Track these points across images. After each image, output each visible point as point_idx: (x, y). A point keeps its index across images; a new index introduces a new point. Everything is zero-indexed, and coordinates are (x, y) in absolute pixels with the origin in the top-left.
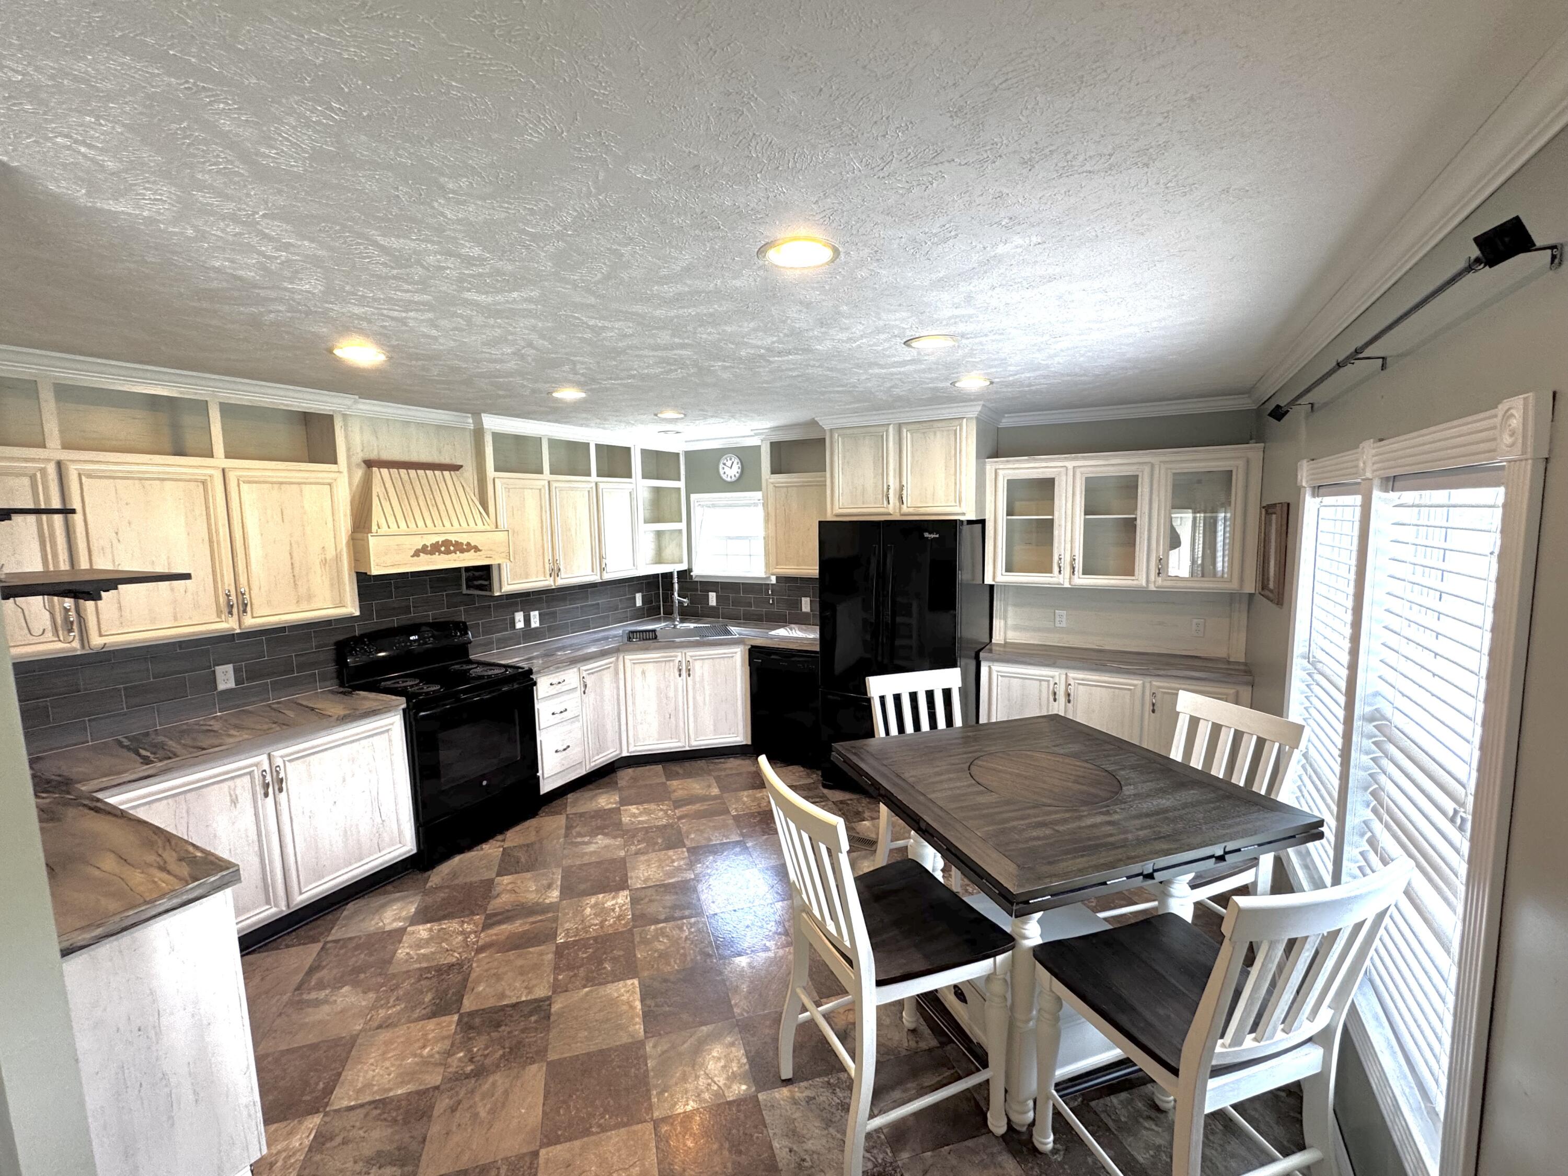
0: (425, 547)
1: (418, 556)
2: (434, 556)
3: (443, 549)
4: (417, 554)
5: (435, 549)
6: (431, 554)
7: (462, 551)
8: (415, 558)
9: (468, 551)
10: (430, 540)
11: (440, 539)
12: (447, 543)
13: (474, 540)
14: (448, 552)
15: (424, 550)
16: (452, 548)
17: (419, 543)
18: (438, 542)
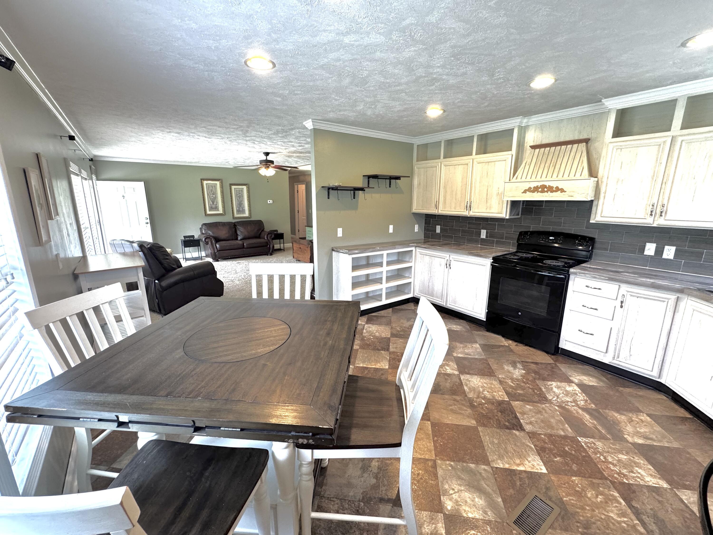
0: (530, 188)
1: (526, 193)
2: (534, 193)
3: (540, 190)
4: (525, 192)
5: (536, 189)
6: (533, 192)
7: (552, 192)
8: (524, 194)
9: (556, 191)
10: (533, 185)
11: (539, 184)
12: (544, 187)
13: (561, 185)
14: (543, 192)
15: (529, 190)
16: (546, 190)
17: (526, 186)
18: (538, 186)
